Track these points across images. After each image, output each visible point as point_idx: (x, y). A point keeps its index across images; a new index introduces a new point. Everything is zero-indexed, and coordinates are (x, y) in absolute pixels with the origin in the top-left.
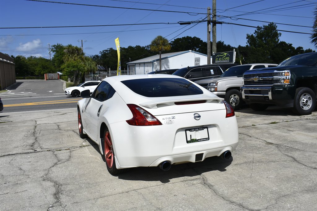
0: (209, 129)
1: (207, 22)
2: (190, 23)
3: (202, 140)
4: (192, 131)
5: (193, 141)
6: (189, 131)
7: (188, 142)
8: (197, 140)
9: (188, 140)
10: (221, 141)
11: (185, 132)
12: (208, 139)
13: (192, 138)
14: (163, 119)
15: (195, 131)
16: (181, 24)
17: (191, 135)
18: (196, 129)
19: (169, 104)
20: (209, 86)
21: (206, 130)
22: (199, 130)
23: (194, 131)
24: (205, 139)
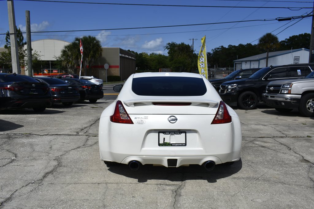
0: (187, 134)
1: (312, 17)
2: (291, 18)
3: (177, 145)
4: (167, 134)
5: (165, 144)
6: (162, 134)
7: (160, 145)
8: (170, 144)
9: (160, 143)
10: (202, 149)
11: (158, 134)
12: (185, 145)
13: (165, 142)
14: (136, 118)
15: (170, 134)
16: (279, 20)
17: (164, 139)
18: (171, 132)
19: (146, 104)
20: (282, 87)
21: (183, 134)
22: (174, 134)
23: (168, 134)
24: (180, 145)
